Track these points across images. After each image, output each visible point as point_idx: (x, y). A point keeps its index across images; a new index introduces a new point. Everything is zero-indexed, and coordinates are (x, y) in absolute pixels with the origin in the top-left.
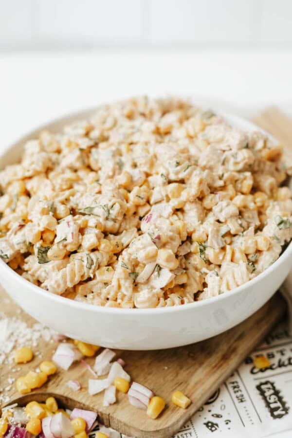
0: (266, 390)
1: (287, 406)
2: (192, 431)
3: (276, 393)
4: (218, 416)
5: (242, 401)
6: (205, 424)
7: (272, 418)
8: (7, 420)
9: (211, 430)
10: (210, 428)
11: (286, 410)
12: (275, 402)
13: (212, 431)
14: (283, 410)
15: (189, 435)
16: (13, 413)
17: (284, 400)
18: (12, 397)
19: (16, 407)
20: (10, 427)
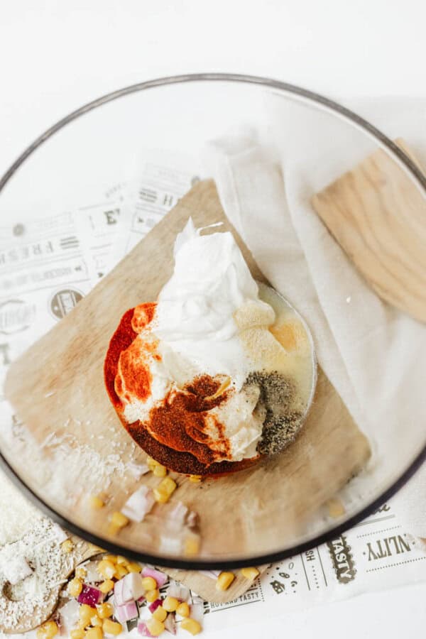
0: (337, 546)
1: (354, 567)
2: (258, 590)
3: (346, 550)
4: (286, 576)
5: (311, 559)
6: (272, 584)
7: (337, 581)
8: (81, 580)
9: (277, 591)
10: (276, 588)
11: (353, 573)
12: (344, 562)
13: (278, 593)
14: (349, 573)
15: (255, 595)
16: (86, 572)
19: (88, 564)
20: (84, 587)
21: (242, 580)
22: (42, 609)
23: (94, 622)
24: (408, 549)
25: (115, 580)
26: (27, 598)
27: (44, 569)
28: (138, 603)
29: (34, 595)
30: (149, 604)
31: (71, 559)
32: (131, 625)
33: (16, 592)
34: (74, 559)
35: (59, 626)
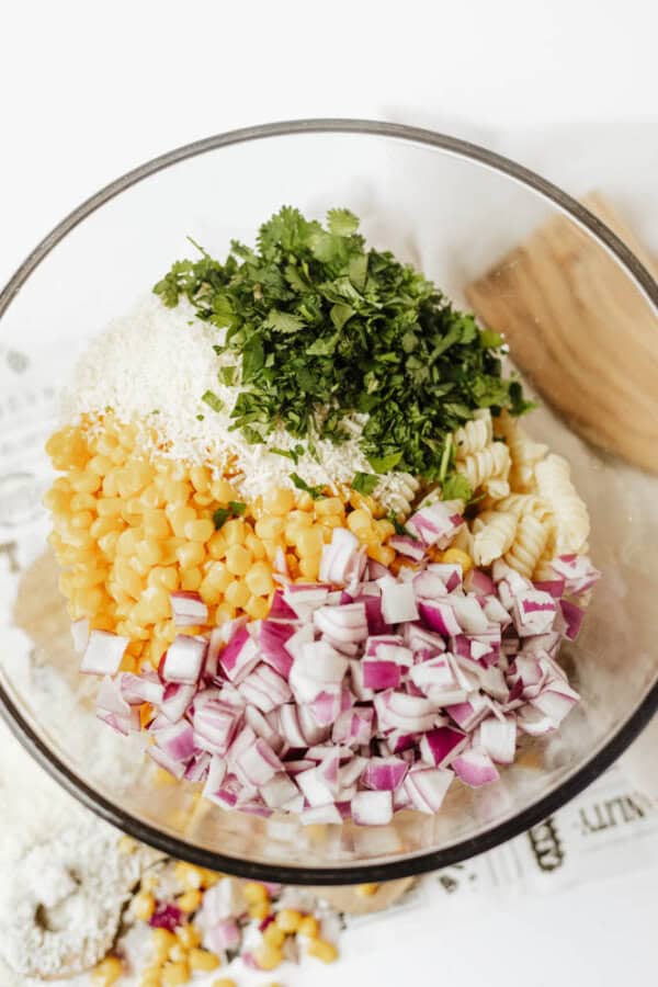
1: (564, 847)
4: (460, 867)
6: (439, 879)
7: (537, 869)
8: (151, 894)
14: (555, 857)
16: (159, 881)
17: (559, 835)
19: (161, 869)
20: (157, 904)
22: (96, 941)
23: (175, 954)
24: (641, 814)
25: (202, 889)
26: (72, 927)
27: (95, 881)
28: (239, 923)
29: (83, 923)
30: (256, 922)
31: (135, 864)
32: (230, 955)
33: (54, 919)
34: (139, 863)
35: (123, 962)
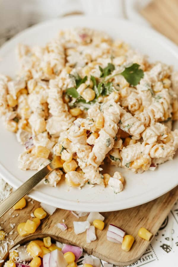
2: (152, 253)
6: (161, 246)
9: (166, 251)
10: (165, 249)
13: (168, 252)
15: (150, 257)
16: (18, 253)
18: (15, 240)
19: (19, 247)
20: (17, 265)
21: (140, 242)
31: (5, 245)
34: (8, 244)
